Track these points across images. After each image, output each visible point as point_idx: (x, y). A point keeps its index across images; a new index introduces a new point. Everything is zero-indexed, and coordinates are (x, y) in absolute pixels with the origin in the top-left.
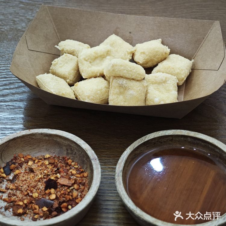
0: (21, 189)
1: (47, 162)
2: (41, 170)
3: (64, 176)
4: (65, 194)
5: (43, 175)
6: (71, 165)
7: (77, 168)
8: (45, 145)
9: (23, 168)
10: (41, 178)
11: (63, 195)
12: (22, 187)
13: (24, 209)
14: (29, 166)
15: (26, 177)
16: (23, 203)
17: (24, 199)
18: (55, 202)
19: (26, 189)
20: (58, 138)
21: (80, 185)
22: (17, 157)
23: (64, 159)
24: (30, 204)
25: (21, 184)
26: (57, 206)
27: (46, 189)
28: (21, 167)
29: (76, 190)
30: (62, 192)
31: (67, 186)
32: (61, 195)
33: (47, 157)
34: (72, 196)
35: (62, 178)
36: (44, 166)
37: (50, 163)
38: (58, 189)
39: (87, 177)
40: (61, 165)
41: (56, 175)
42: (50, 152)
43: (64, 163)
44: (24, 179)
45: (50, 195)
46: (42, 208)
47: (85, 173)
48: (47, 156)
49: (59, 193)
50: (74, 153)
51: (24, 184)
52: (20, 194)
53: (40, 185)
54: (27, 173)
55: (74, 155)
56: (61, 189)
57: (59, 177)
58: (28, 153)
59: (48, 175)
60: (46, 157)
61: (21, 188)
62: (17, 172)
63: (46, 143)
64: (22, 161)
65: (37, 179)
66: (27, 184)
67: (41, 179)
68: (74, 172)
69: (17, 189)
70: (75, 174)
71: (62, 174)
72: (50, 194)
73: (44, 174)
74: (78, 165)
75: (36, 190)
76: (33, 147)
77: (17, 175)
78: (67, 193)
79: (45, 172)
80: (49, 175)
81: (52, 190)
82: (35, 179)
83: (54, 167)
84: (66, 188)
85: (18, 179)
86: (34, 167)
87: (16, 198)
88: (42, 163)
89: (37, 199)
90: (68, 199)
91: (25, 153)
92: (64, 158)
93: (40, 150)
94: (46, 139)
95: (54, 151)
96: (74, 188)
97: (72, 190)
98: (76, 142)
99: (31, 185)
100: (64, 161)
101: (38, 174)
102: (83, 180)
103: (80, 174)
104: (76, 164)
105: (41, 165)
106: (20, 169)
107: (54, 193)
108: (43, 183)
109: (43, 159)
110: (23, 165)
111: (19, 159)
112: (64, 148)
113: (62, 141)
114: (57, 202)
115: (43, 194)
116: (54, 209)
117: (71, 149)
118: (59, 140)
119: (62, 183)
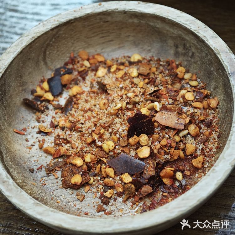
0: (80, 129)
1: (134, 72)
2: (122, 88)
3: (168, 106)
4: (171, 147)
5: (125, 103)
6: (183, 79)
7: (195, 87)
8: (132, 35)
9: (87, 82)
10: (121, 109)
11: (165, 149)
12: (82, 124)
13: (84, 174)
14: (99, 77)
15: (93, 102)
16: (84, 161)
17: (85, 153)
18: (148, 164)
19: (90, 131)
20: (159, 21)
21: (202, 126)
22: (75, 57)
23: (169, 65)
24: (97, 164)
25: (81, 117)
26: (152, 173)
27: (130, 134)
28: (84, 79)
29: (193, 137)
30: (164, 142)
31: (174, 129)
32: (161, 148)
33: (136, 60)
34: (184, 150)
35: (163, 111)
36: (129, 80)
37: (140, 75)
38: (155, 136)
39: (217, 108)
40: (164, 79)
41: (152, 104)
42: (142, 48)
43: (170, 75)
44: (88, 106)
45: (137, 148)
46: (121, 174)
47: (213, 98)
48: (136, 57)
49: (157, 145)
50: (190, 54)
51: (87, 118)
52: (78, 139)
53: (119, 125)
54: (94, 92)
55: (190, 59)
56: (161, 134)
57: (158, 109)
58: (99, 51)
59: (135, 104)
60: (132, 60)
61: (80, 126)
62: (75, 90)
63: (134, 30)
64: (86, 67)
65: (112, 111)
66: (93, 120)
67: (120, 112)
68: (190, 96)
69: (73, 128)
70: (192, 101)
71: (164, 101)
72: (138, 145)
73: (128, 100)
74: (199, 80)
75: (111, 133)
76: (107, 38)
77: (75, 96)
78: (174, 144)
79: (130, 95)
80: (138, 103)
81: (144, 138)
82: (109, 109)
83: (147, 84)
84: (172, 133)
85: (75, 106)
86: (108, 81)
87: (71, 149)
88: (126, 74)
89: (112, 153)
90: (176, 158)
91: (91, 51)
92: (169, 63)
93: (122, 45)
94: (133, 22)
95: (149, 48)
96: (189, 134)
97: (185, 136)
98: (195, 32)
99: (101, 121)
100: (168, 70)
101: (116, 99)
102: (207, 115)
103: (201, 102)
104: (194, 78)
105: (122, 78)
106: (81, 84)
107: (146, 143)
108: (124, 120)
109: (127, 63)
110: (87, 75)
111: (81, 62)
112: (171, 42)
113: (167, 28)
114: (153, 164)
115: (124, 144)
116: (145, 179)
117: (184, 45)
118: (159, 25)
119: (163, 122)
